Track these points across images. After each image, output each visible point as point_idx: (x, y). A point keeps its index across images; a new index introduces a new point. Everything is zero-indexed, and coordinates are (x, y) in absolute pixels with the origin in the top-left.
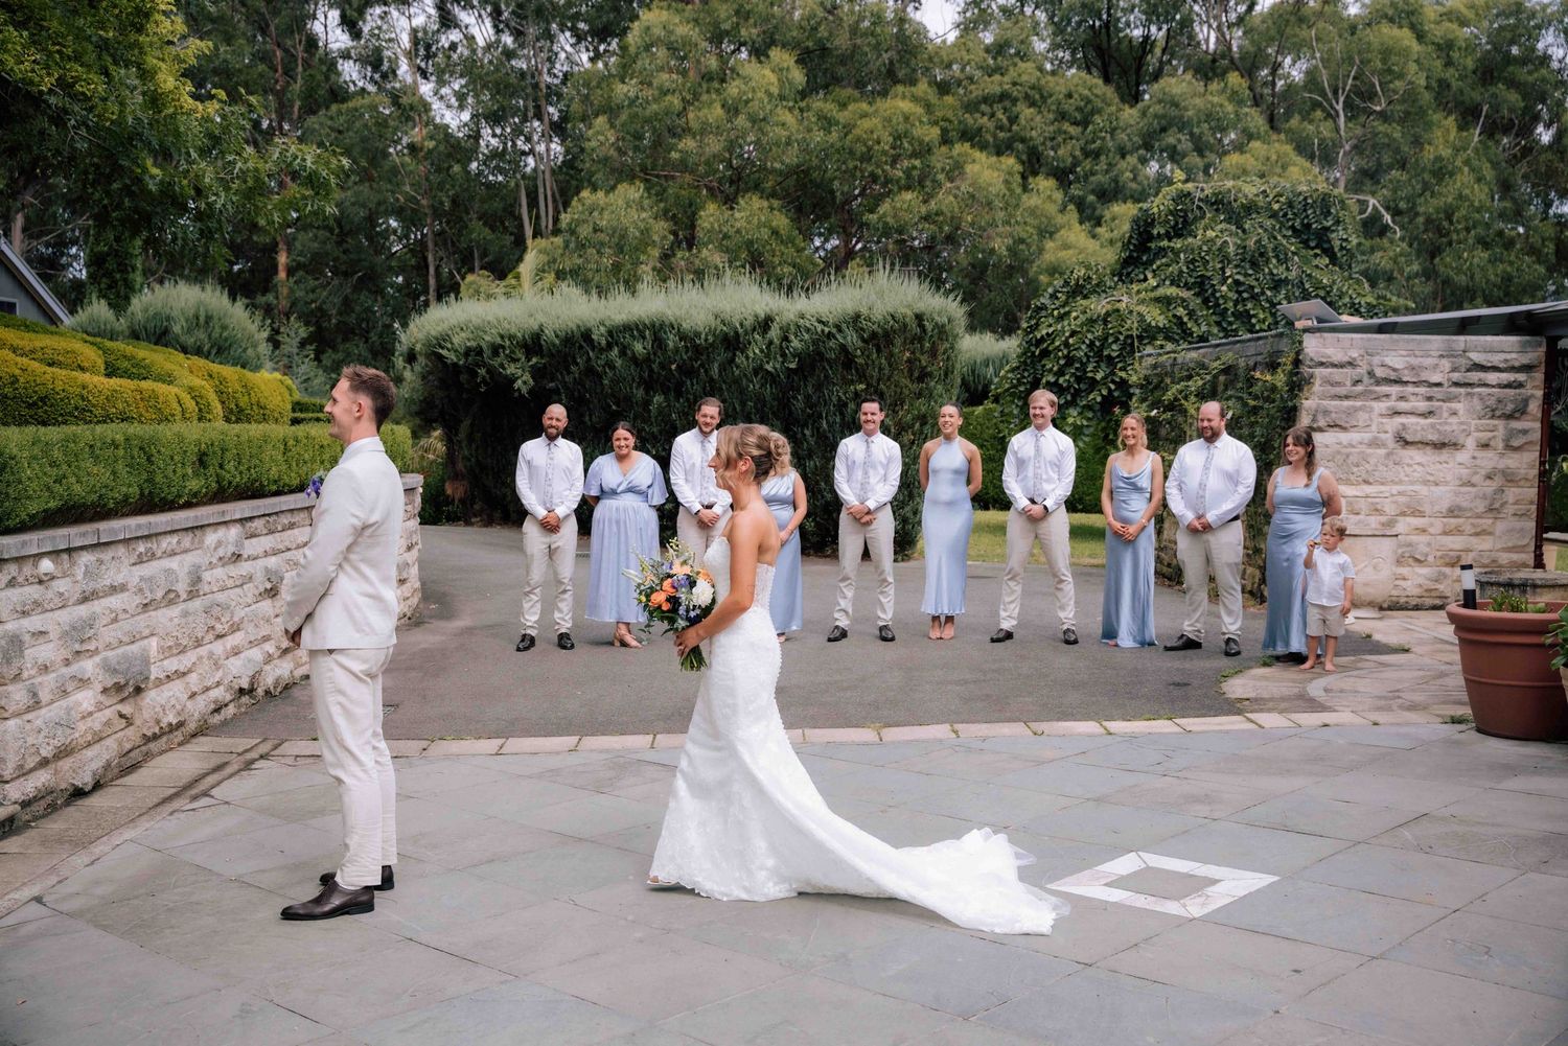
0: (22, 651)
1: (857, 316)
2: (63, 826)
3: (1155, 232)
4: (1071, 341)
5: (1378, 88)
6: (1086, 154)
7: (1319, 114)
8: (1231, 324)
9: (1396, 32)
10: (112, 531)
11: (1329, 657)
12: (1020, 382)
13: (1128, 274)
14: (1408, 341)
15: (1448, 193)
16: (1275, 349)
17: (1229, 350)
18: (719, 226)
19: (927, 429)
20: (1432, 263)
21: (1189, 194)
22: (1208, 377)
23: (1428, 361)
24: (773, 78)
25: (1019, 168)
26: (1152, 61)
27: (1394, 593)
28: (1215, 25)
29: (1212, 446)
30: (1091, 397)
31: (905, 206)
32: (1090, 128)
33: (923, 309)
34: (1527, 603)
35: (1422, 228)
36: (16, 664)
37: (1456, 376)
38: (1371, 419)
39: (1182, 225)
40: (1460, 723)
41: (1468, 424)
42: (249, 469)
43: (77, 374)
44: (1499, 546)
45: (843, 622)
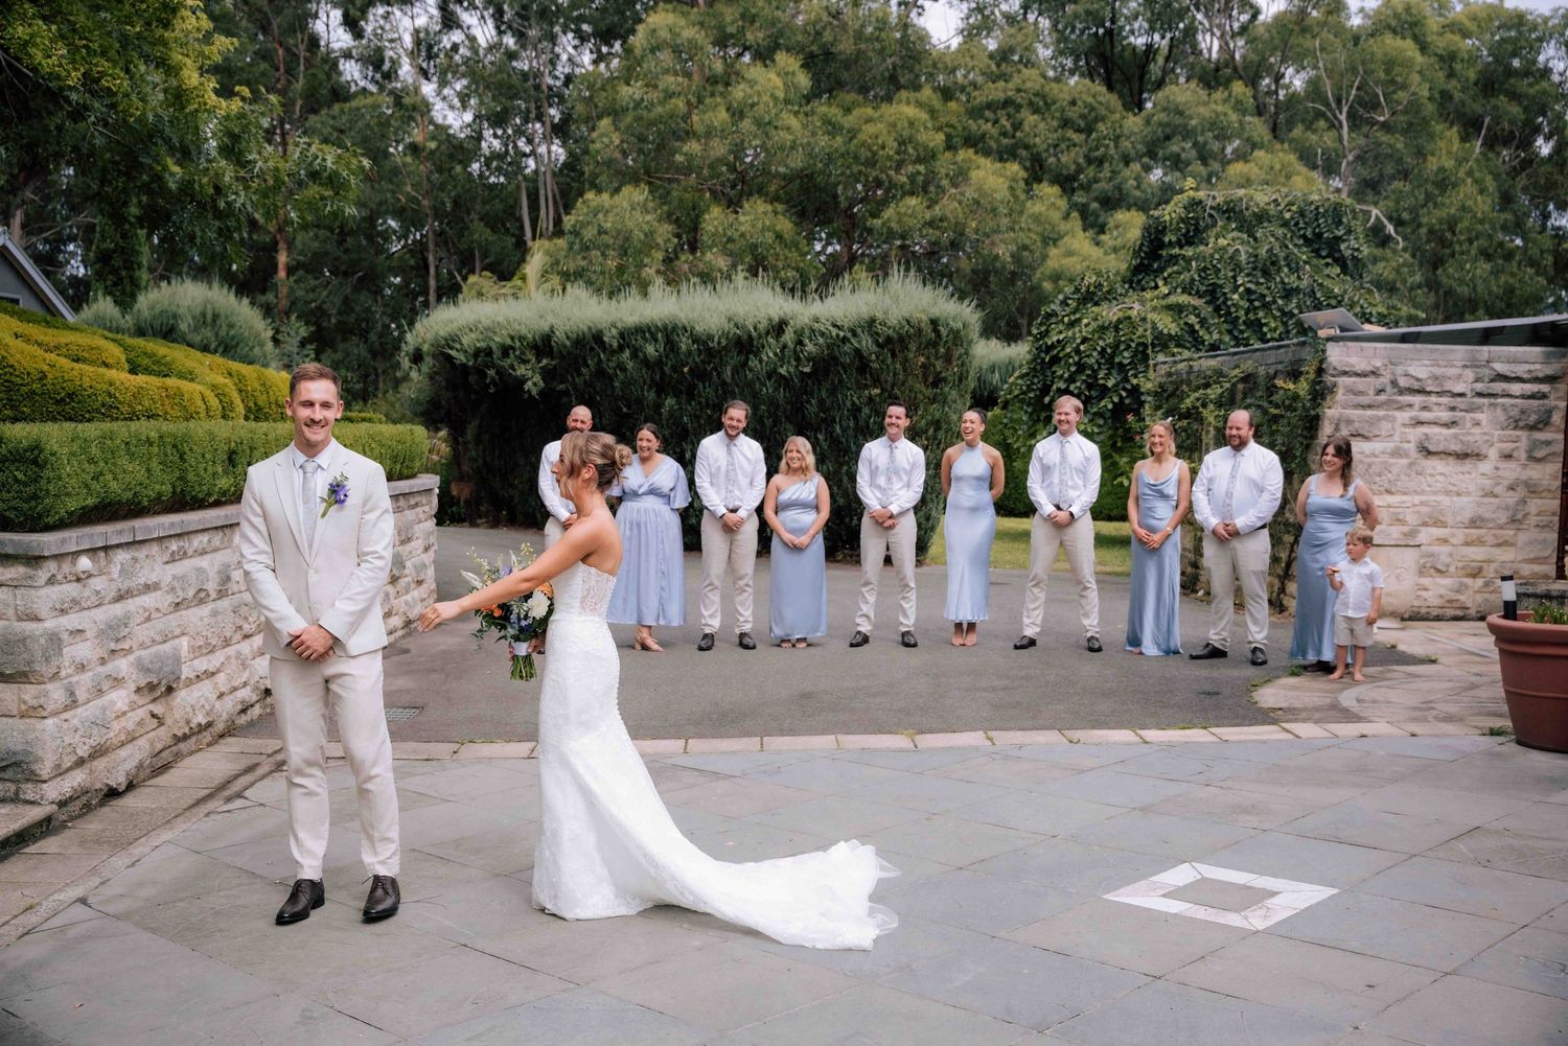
0: (61, 649)
1: (872, 321)
2: (101, 827)
3: (1167, 239)
4: (1082, 348)
5: (1382, 99)
6: (1090, 161)
7: (1322, 123)
8: (1242, 332)
9: (1399, 42)
10: (148, 529)
11: (1358, 667)
12: (1030, 388)
13: (1139, 281)
14: (1432, 351)
15: (1451, 204)
16: (1297, 357)
17: (1249, 358)
18: (724, 230)
19: (941, 435)
20: (1434, 274)
21: (1201, 202)
22: (1228, 385)
23: (1451, 372)
24: (778, 82)
25: (1023, 174)
26: (1155, 69)
27: (1416, 603)
28: (1218, 34)
29: (1239, 454)
30: (1102, 404)
31: (910, 211)
32: (1094, 135)
33: (938, 314)
35: (1424, 238)
36: (54, 663)
37: (1479, 387)
38: (1394, 429)
39: (1193, 233)
40: (1498, 735)
41: (1492, 435)
43: (103, 370)
44: (1521, 558)
45: (865, 628)
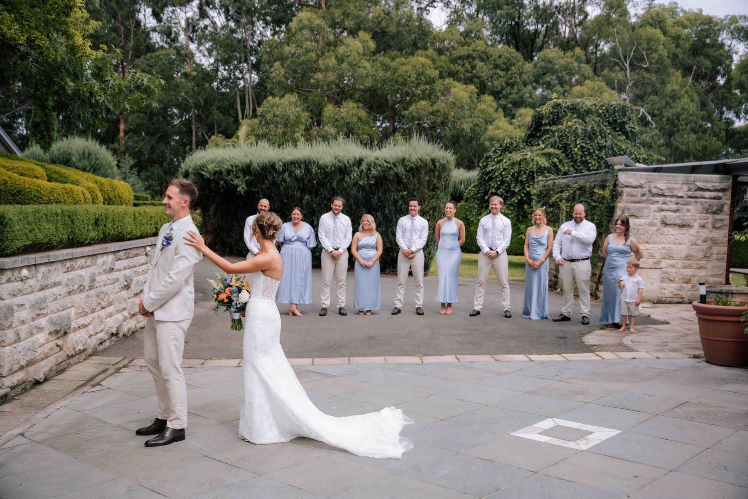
0: (13, 314)
1: (404, 160)
2: (31, 399)
3: (544, 122)
4: (503, 173)
5: (645, 57)
6: (508, 84)
7: (617, 68)
8: (579, 166)
9: (653, 30)
10: (56, 256)
11: (632, 326)
12: (478, 192)
13: (530, 142)
14: (668, 176)
15: (677, 107)
16: (604, 178)
17: (582, 179)
18: (334, 115)
19: (436, 214)
20: (670, 140)
21: (560, 104)
22: (572, 191)
23: (677, 186)
24: (360, 45)
25: (476, 90)
26: (539, 41)
27: (660, 296)
28: (569, 25)
30: (513, 200)
31: (422, 107)
32: (510, 72)
33: (435, 157)
34: (731, 301)
35: (665, 123)
36: (10, 320)
37: (690, 193)
38: (650, 213)
39: (556, 119)
40: (697, 358)
41: (696, 216)
42: (118, 227)
43: (35, 180)
44: (709, 274)
45: (399, 305)
